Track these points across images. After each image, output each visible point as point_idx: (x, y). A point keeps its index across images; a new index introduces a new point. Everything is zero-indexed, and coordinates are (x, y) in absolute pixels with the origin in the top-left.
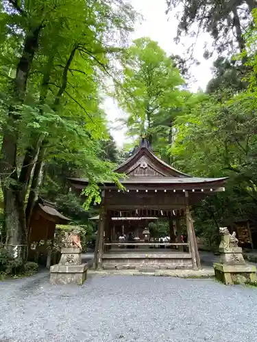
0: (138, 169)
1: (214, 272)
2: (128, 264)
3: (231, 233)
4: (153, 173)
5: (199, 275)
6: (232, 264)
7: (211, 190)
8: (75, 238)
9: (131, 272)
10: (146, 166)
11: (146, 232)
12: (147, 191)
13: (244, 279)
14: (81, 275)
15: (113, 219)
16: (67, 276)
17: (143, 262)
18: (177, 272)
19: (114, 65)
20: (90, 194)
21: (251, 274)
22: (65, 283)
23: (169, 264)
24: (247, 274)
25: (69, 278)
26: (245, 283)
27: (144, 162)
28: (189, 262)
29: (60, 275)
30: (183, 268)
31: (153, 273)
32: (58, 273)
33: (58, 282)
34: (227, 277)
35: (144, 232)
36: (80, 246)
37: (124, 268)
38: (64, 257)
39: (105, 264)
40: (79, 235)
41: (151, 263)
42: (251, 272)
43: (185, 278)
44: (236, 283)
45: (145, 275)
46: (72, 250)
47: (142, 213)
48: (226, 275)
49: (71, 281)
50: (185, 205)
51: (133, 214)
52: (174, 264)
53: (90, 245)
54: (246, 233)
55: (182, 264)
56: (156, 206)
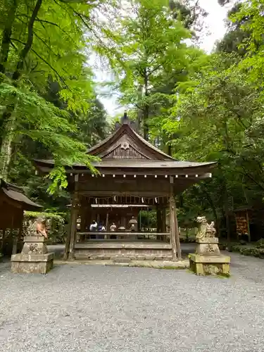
0: (118, 150)
1: (189, 263)
2: (102, 255)
3: (210, 223)
4: (136, 156)
5: (177, 266)
6: (206, 254)
7: (197, 176)
8: (39, 226)
9: (104, 263)
10: (128, 147)
11: (133, 221)
12: (125, 176)
13: (216, 270)
14: (45, 264)
15: (93, 206)
16: (30, 265)
17: (120, 252)
18: (156, 263)
19: (96, 15)
20: (55, 177)
21: (224, 265)
22: (28, 272)
23: (147, 255)
24: (219, 265)
25: (31, 267)
26: (218, 274)
27: (125, 143)
28: (169, 253)
29: (22, 264)
30: (162, 259)
31: (127, 264)
32: (20, 262)
33: (19, 271)
34: (199, 267)
35: (131, 221)
36: (45, 235)
37: (98, 258)
38: (27, 246)
39: (77, 255)
40: (44, 223)
41: (128, 253)
42: (224, 263)
43: (161, 268)
44: (208, 274)
45: (117, 265)
46: (35, 239)
47: (121, 200)
48: (198, 266)
49: (34, 270)
50: (169, 192)
51: (111, 202)
52: (152, 255)
53: (56, 234)
54: (244, 224)
55: (161, 255)
56: (137, 193)
